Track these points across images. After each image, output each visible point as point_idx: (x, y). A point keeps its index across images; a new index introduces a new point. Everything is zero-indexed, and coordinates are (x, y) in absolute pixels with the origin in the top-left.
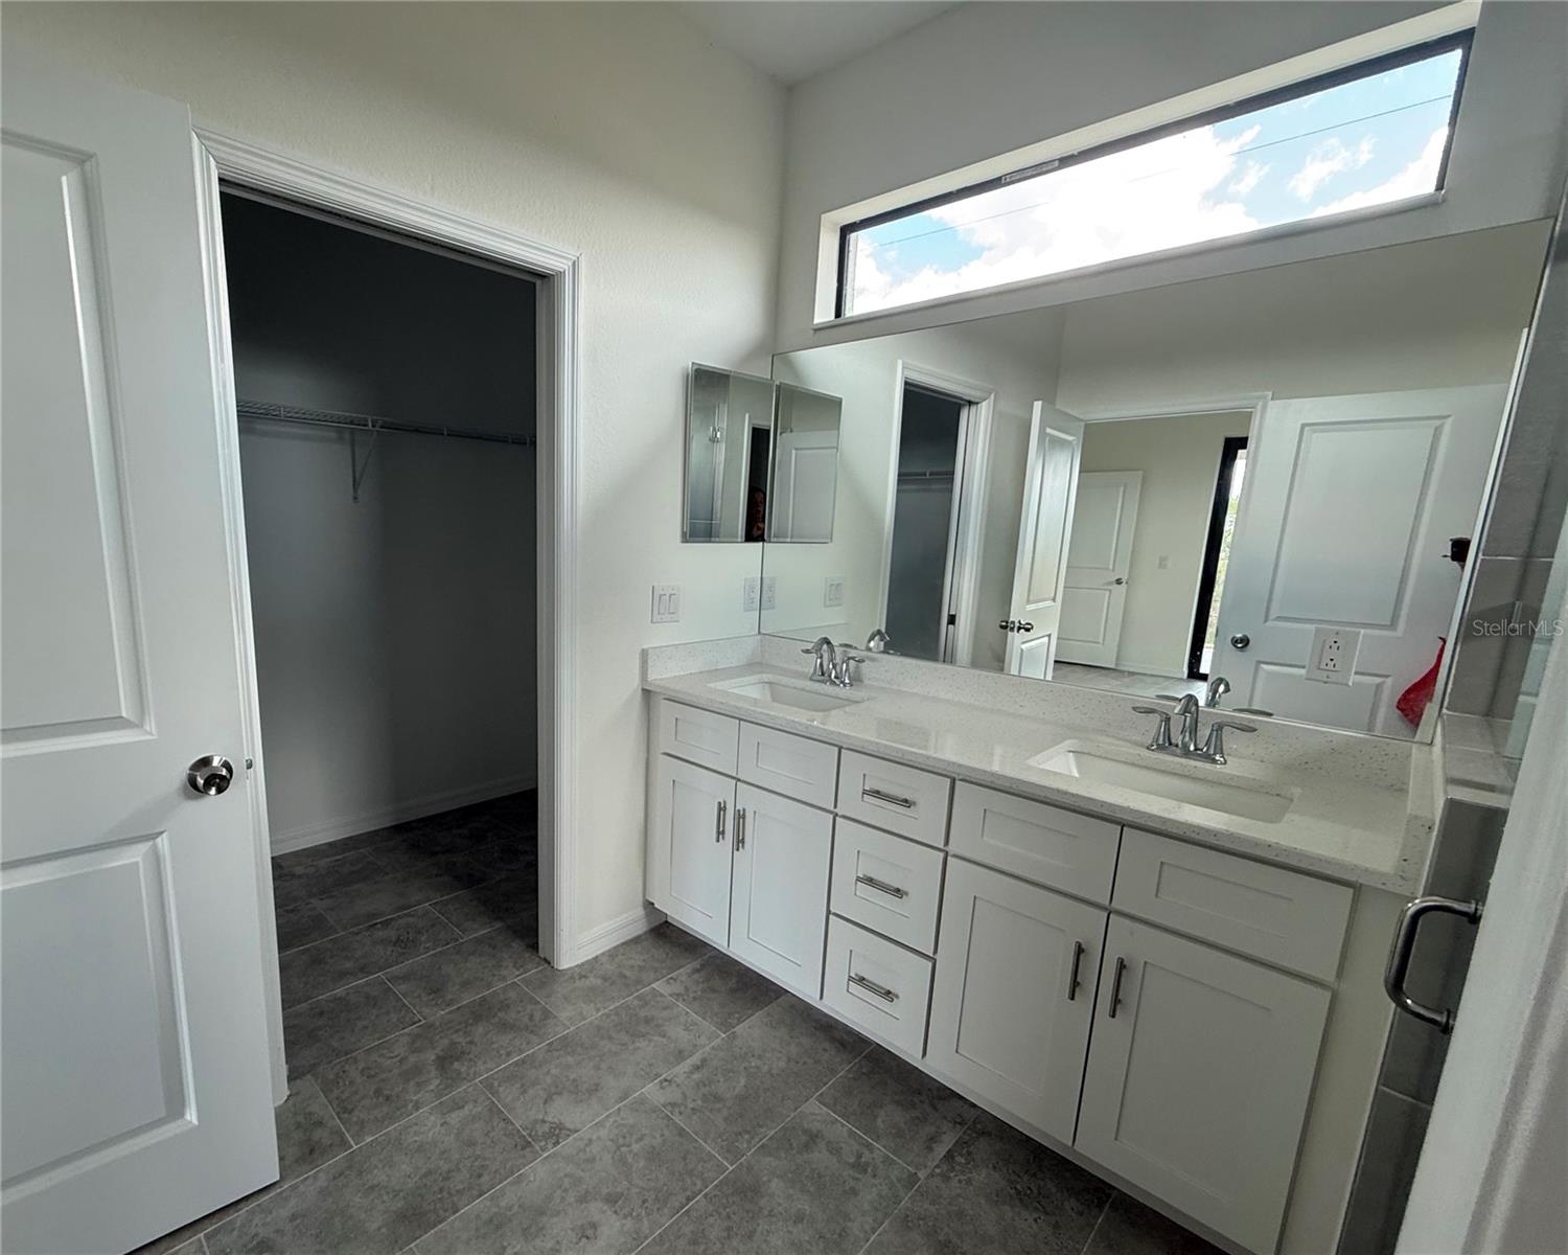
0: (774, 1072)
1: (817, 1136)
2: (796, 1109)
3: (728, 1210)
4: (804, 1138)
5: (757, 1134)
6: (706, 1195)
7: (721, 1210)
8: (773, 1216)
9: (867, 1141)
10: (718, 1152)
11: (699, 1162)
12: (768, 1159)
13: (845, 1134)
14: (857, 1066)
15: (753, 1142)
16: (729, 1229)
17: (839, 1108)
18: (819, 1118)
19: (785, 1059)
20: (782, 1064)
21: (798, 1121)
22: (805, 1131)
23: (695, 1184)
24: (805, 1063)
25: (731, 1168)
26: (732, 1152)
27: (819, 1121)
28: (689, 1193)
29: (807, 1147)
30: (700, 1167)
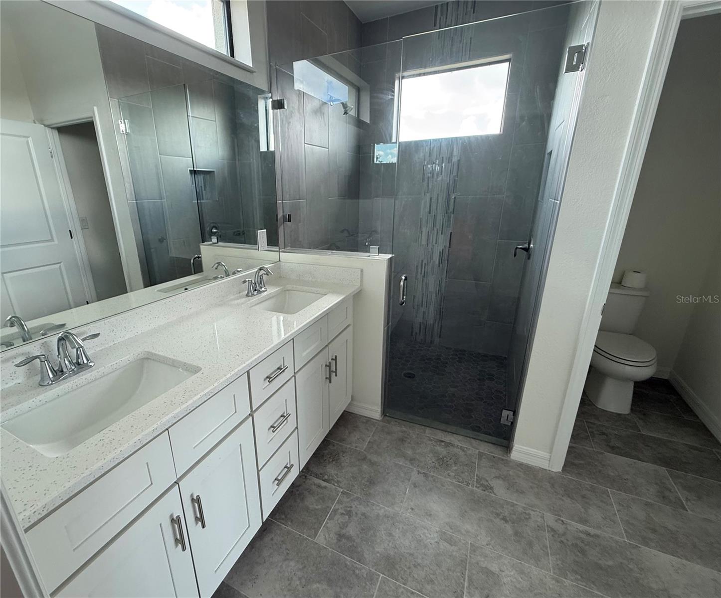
0: (301, 567)
1: (339, 535)
2: (325, 548)
3: (406, 569)
4: (344, 541)
5: (353, 566)
6: (404, 584)
7: (408, 573)
8: (396, 546)
9: (332, 511)
10: (375, 585)
11: (388, 595)
12: (366, 556)
13: (332, 521)
14: (280, 521)
15: (359, 567)
16: (415, 566)
17: (316, 527)
18: (327, 535)
19: (287, 562)
20: (292, 563)
21: (333, 545)
22: (339, 540)
23: (402, 592)
24: (287, 549)
25: (381, 575)
26: (371, 578)
27: (329, 535)
28: (409, 594)
29: (349, 538)
30: (391, 593)
